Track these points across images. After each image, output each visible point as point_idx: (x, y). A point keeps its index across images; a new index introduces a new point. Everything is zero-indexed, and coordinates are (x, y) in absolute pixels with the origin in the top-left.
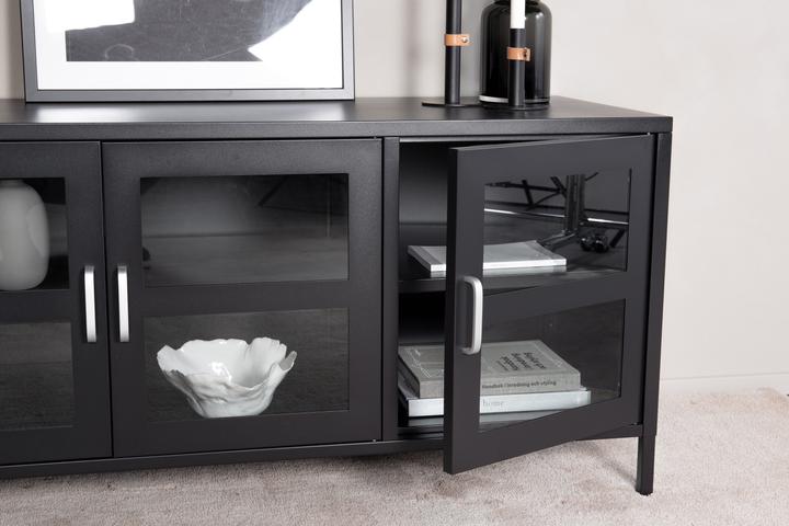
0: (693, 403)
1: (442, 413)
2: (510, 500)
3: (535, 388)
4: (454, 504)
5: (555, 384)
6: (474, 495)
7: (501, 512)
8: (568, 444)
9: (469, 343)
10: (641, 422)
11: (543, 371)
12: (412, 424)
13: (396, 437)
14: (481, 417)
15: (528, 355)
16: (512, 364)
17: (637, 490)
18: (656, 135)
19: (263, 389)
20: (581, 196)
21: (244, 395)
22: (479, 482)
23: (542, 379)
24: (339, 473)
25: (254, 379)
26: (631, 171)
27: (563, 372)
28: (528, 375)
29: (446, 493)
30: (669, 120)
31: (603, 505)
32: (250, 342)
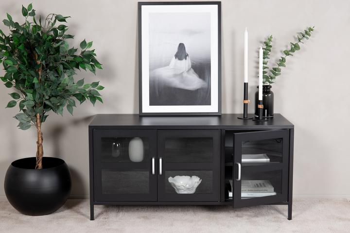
5: (267, 190)
10: (288, 201)
13: (224, 201)
15: (263, 184)
16: (257, 186)
17: (288, 219)
18: (290, 129)
19: (193, 188)
27: (270, 188)
32: (191, 177)
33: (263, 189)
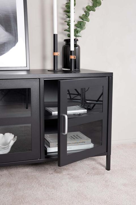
0: (117, 147)
1: (57, 151)
2: (74, 173)
3: (79, 144)
4: (60, 175)
5: (85, 142)
6: (65, 172)
7: (72, 177)
8: (87, 158)
9: (64, 132)
10: (107, 151)
11: (81, 139)
12: (48, 154)
13: (44, 158)
14: (67, 152)
15: (77, 135)
16: (73, 138)
17: (106, 169)
18: (109, 77)
19: (8, 146)
20: (85, 96)
21: (3, 148)
22: (66, 169)
23: (81, 141)
24: (28, 169)
25: (6, 144)
26: (103, 86)
27: (87, 139)
28: (78, 140)
29: (57, 172)
30: (112, 73)
31: (98, 173)
32: (4, 134)
33: (79, 141)
